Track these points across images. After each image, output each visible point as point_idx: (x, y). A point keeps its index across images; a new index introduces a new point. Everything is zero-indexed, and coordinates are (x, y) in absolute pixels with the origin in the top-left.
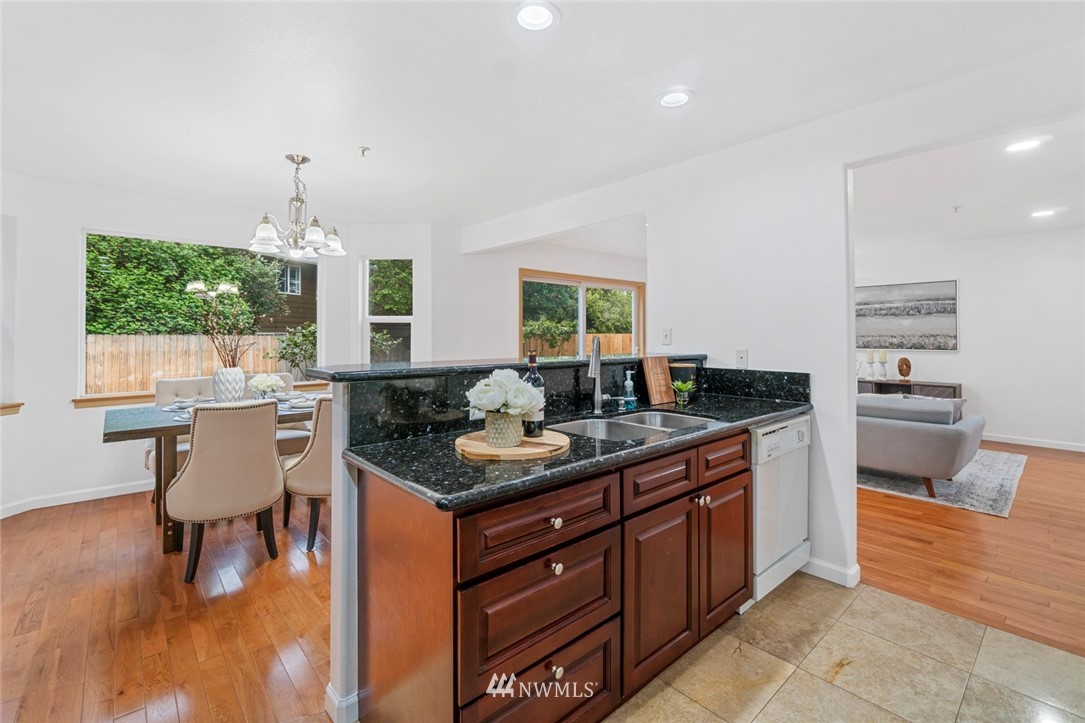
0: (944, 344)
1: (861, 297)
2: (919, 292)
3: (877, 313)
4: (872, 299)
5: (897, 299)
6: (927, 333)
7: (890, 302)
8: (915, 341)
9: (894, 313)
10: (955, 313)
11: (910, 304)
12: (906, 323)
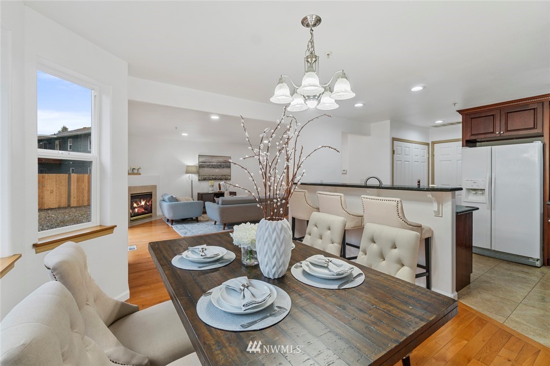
0: (227, 178)
1: (202, 159)
2: (221, 160)
3: (208, 166)
4: (207, 161)
5: (215, 161)
6: (223, 174)
7: (212, 163)
8: (220, 177)
9: (214, 167)
10: (230, 167)
11: (219, 164)
12: (217, 170)
